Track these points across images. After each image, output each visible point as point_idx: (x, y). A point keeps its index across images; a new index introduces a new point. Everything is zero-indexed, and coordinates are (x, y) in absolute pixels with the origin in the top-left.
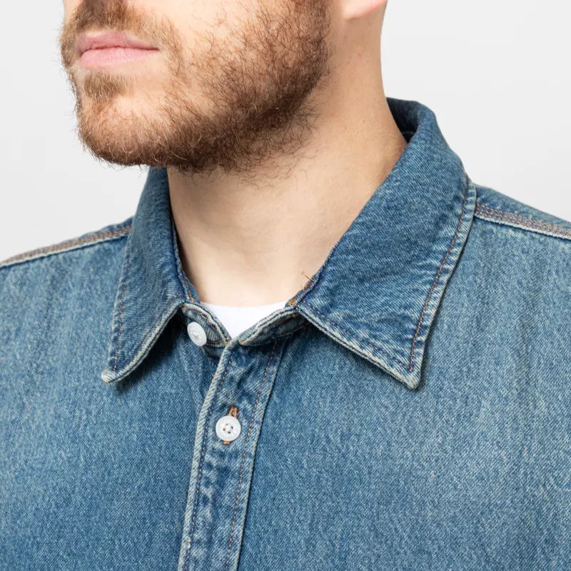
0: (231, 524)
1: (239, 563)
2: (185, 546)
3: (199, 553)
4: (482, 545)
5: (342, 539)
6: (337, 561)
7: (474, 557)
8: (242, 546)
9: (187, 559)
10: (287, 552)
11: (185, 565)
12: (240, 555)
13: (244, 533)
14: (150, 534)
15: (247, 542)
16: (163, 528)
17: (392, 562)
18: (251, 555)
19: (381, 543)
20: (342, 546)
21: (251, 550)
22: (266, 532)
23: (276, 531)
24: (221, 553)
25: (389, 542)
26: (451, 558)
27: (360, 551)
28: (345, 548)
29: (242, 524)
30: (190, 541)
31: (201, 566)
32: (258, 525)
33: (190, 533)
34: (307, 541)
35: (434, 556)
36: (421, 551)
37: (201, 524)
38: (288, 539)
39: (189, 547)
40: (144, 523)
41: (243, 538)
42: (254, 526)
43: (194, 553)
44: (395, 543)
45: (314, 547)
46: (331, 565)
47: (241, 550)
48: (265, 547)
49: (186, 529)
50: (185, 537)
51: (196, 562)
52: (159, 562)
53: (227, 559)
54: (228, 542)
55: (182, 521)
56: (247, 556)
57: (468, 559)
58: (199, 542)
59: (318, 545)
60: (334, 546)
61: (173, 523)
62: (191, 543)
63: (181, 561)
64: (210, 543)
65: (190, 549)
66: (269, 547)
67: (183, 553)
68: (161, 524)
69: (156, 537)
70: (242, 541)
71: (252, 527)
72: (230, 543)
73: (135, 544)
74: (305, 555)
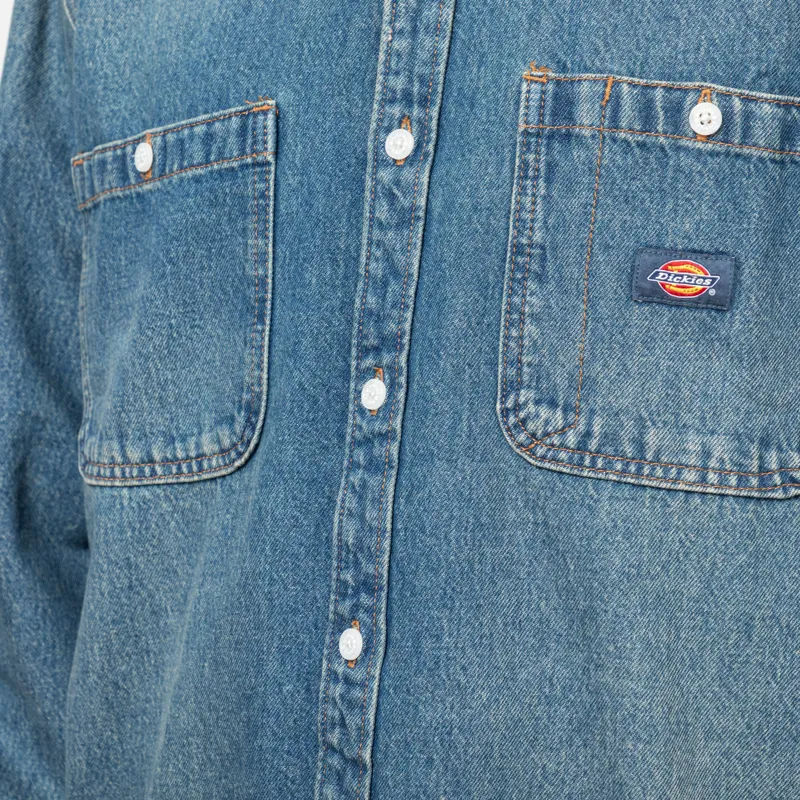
0: (439, 8)
1: (449, 53)
2: (385, 38)
3: (402, 44)
4: (742, 7)
5: (571, 11)
6: (566, 37)
7: (732, 20)
8: (452, 32)
9: (388, 54)
10: (506, 31)
11: (386, 61)
12: (450, 42)
13: (454, 17)
14: (344, 31)
15: (459, 27)
16: (359, 22)
17: (632, 32)
18: (464, 42)
19: (619, 11)
20: (571, 20)
21: (463, 36)
22: (480, 13)
23: (492, 11)
24: (428, 43)
25: (628, 10)
26: (704, 22)
27: (593, 23)
28: (576, 21)
29: (452, 6)
30: (390, 31)
31: (405, 60)
32: (471, 7)
33: (390, 23)
34: (530, 17)
35: (683, 22)
36: (668, 17)
37: (403, 11)
38: (507, 17)
39: (390, 38)
40: (337, 20)
41: (453, 22)
42: (467, 8)
43: (396, 45)
44: (636, 11)
45: (539, 22)
46: (560, 42)
47: (451, 38)
48: (480, 31)
49: (386, 18)
50: (386, 28)
51: (399, 55)
52: (356, 63)
53: (435, 48)
54: (436, 29)
55: (381, 13)
56: (459, 44)
57: (724, 23)
58: (401, 32)
59: (543, 21)
60: (562, 20)
61: (371, 16)
62: (393, 35)
63: (382, 57)
64: (414, 31)
65: (391, 41)
66: (484, 30)
67: (383, 47)
68: (357, 17)
69: (352, 33)
70: (453, 27)
71: (464, 10)
72: (437, 30)
73: (327, 46)
74: (528, 33)
